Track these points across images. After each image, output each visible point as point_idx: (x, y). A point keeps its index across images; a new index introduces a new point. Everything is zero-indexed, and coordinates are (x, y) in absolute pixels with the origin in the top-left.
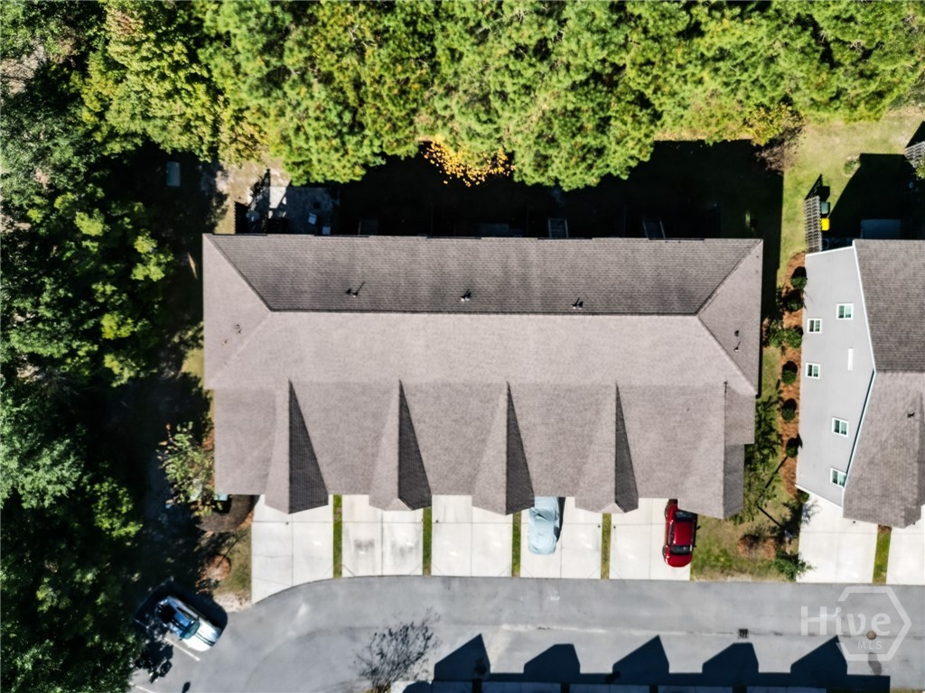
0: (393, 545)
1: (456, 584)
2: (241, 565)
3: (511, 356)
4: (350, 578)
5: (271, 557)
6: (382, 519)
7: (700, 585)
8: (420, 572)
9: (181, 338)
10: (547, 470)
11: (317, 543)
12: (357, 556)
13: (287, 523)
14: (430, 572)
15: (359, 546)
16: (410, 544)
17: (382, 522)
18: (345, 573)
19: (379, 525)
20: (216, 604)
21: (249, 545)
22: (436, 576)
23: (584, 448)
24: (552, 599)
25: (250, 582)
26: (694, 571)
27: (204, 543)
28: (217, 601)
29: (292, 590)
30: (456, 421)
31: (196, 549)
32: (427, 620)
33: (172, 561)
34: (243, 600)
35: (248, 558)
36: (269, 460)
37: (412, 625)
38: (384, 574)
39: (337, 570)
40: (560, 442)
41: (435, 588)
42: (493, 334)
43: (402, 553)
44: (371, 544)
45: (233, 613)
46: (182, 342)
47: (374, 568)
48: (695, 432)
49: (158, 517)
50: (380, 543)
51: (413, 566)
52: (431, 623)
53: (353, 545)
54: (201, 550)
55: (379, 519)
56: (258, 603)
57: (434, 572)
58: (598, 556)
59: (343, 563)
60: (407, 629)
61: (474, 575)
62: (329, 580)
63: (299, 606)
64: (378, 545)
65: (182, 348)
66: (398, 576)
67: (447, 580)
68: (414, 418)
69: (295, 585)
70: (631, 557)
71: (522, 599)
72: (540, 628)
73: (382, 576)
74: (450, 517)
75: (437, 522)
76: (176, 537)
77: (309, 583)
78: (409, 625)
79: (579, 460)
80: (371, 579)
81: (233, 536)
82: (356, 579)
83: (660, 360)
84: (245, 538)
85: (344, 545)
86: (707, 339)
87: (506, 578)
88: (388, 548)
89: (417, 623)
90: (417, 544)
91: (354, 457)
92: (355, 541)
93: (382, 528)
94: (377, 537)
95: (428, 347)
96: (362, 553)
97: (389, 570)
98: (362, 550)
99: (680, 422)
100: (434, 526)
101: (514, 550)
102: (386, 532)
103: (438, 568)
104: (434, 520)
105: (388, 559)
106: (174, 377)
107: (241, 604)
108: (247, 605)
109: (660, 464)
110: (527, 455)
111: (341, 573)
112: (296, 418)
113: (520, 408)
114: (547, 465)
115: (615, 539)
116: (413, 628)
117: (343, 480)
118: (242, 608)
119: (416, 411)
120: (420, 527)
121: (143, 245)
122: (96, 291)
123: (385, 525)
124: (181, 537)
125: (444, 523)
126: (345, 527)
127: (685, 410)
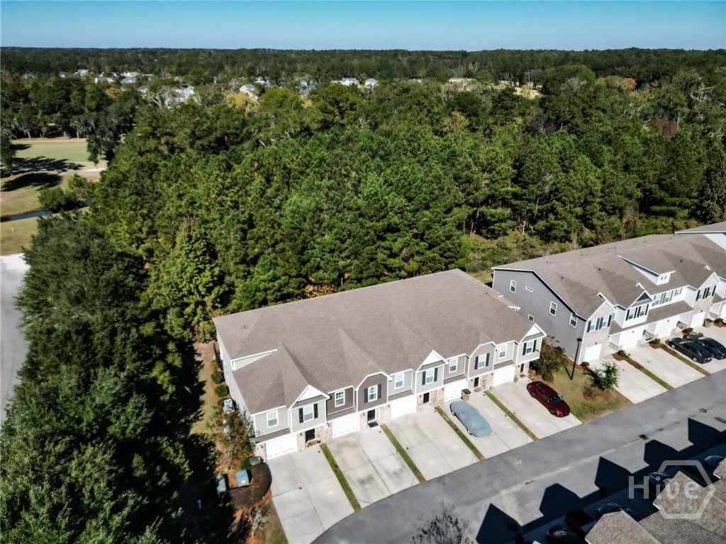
0: (387, 473)
1: (448, 480)
2: (273, 532)
4: (368, 507)
5: (298, 516)
7: (591, 423)
8: (417, 482)
11: (330, 493)
12: (365, 490)
13: (300, 488)
14: (424, 479)
15: (362, 482)
16: (398, 467)
17: (370, 462)
18: (363, 505)
19: (370, 464)
21: (275, 514)
22: (429, 481)
24: (517, 463)
26: (578, 417)
29: (326, 535)
35: (278, 524)
38: (392, 493)
39: (355, 504)
41: (435, 487)
43: (396, 475)
44: (370, 479)
47: (382, 493)
50: (377, 475)
51: (410, 481)
53: (357, 483)
55: (367, 461)
57: (427, 478)
58: (520, 430)
59: (357, 498)
61: (455, 470)
62: (353, 514)
64: (376, 477)
66: (404, 491)
67: (440, 480)
71: (498, 471)
72: (527, 483)
73: (392, 495)
77: (337, 523)
80: (385, 501)
82: (374, 506)
83: (452, 290)
84: (270, 510)
85: (351, 486)
87: (477, 463)
88: (384, 476)
90: (403, 466)
92: (358, 480)
93: (373, 466)
94: (372, 472)
96: (367, 486)
97: (394, 490)
98: (366, 484)
100: (407, 451)
101: (468, 446)
102: (378, 467)
103: (428, 474)
104: (405, 449)
105: (389, 482)
111: (359, 506)
120: (399, 455)
123: (374, 463)
125: (412, 447)
126: (346, 474)
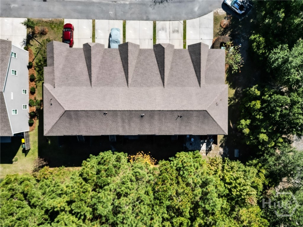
0: (166, 31)
1: (145, 18)
2: (217, 24)
3: (127, 96)
4: (180, 20)
5: (207, 27)
6: (170, 40)
7: (60, 17)
8: (157, 22)
9: (235, 101)
10: (114, 57)
11: (191, 32)
12: (178, 28)
13: (201, 39)
14: (154, 22)
15: (178, 31)
16: (160, 32)
17: (170, 39)
18: (182, 22)
19: (171, 39)
20: (226, 11)
21: (214, 31)
23: (102, 65)
24: (112, 13)
25: (214, 19)
26: (63, 22)
27: (229, 32)
28: (225, 12)
29: (200, 16)
30: (145, 74)
31: (232, 30)
32: (154, 5)
33: (239, 26)
34: (216, 12)
35: (214, 27)
36: (207, 61)
37: (160, 3)
38: (169, 21)
39: (185, 23)
40: (110, 67)
41: (152, 16)
42: (133, 104)
43: (163, 29)
44: (174, 32)
45: (220, 8)
46: (235, 99)
47: (172, 24)
48: (64, 71)
49: (244, 41)
50: (170, 32)
51: (159, 24)
52: (153, 4)
54: (230, 30)
55: (171, 40)
56: (211, 11)
57: (152, 22)
58: (96, 27)
59: (183, 25)
60: (161, 2)
61: (139, 21)
62: (188, 20)
63: (198, 10)
64: (171, 31)
65: (235, 98)
66: (164, 21)
67: (148, 19)
68: (159, 75)
69: (199, 18)
70: (85, 27)
71: (122, 12)
72: (116, 2)
73: (170, 21)
74: (147, 41)
75: (151, 39)
76: (238, 34)
77: (194, 18)
78: (161, 4)
79: (104, 61)
80: (173, 20)
81: (219, 35)
82: (179, 20)
83: (77, 95)
84: (216, 34)
85: (182, 31)
86: (61, 102)
87: (128, 20)
88: (168, 31)
89: (158, 4)
90: (158, 32)
91: (179, 62)
92: (179, 33)
93: (170, 37)
94: (171, 34)
95: (155, 99)
96: (176, 29)
97: (167, 23)
99: (70, 74)
100: (152, 38)
101: (125, 30)
102: (168, 36)
103: (151, 23)
104: (153, 40)
105: (168, 27)
106: (238, 88)
107: (217, 11)
108: (215, 11)
109: (76, 60)
110: (121, 62)
111: (184, 22)
112: (198, 75)
113: (124, 79)
114: (114, 59)
115: (91, 34)
116: (159, 2)
117: (183, 54)
118: (217, 10)
119: (159, 77)
120: (157, 38)
121: (247, 131)
122: (262, 116)
123: (169, 38)
124: (236, 34)
125: (149, 39)
126: (182, 38)
127: (68, 78)
